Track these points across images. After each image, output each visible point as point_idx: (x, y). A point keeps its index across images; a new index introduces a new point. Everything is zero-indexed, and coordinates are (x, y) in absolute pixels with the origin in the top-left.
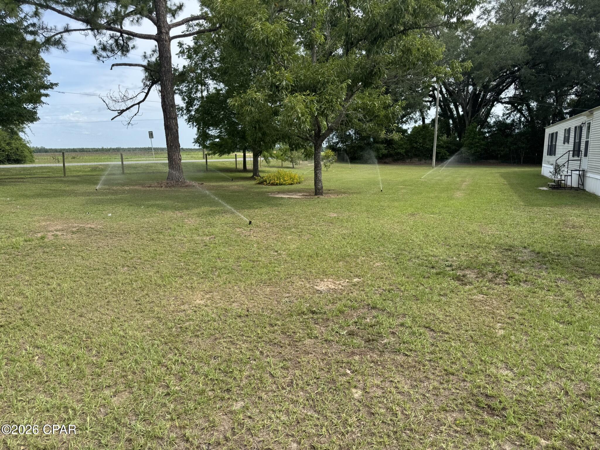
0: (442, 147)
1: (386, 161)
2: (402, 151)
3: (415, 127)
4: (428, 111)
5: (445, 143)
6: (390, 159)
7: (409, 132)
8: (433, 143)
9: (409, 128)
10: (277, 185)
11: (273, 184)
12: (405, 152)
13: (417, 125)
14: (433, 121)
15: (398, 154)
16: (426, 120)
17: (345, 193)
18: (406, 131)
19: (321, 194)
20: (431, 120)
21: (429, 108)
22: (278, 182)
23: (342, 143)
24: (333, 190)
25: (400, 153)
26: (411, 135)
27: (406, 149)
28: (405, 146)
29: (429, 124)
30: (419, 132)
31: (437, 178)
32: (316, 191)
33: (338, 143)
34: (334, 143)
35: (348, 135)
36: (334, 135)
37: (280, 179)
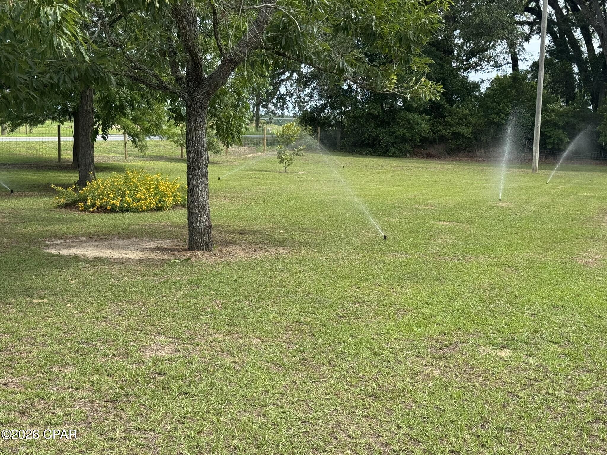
0: (556, 125)
1: (432, 151)
2: (467, 131)
3: (497, 80)
4: (526, 44)
5: (561, 115)
6: (440, 148)
7: (483, 89)
8: (534, 115)
9: (483, 81)
10: (113, 210)
11: (102, 209)
12: (473, 133)
13: (500, 74)
14: (536, 65)
15: (457, 136)
16: (520, 63)
17: (279, 243)
18: (476, 86)
19: (207, 246)
20: (530, 63)
21: (527, 39)
22: (117, 203)
23: (333, 108)
24: (254, 232)
25: (463, 135)
26: (486, 95)
27: (474, 125)
28: (473, 120)
29: (527, 72)
30: (504, 89)
31: (540, 200)
32: (191, 237)
33: (322, 108)
34: (316, 108)
35: (346, 91)
36: (315, 88)
37: (123, 196)
